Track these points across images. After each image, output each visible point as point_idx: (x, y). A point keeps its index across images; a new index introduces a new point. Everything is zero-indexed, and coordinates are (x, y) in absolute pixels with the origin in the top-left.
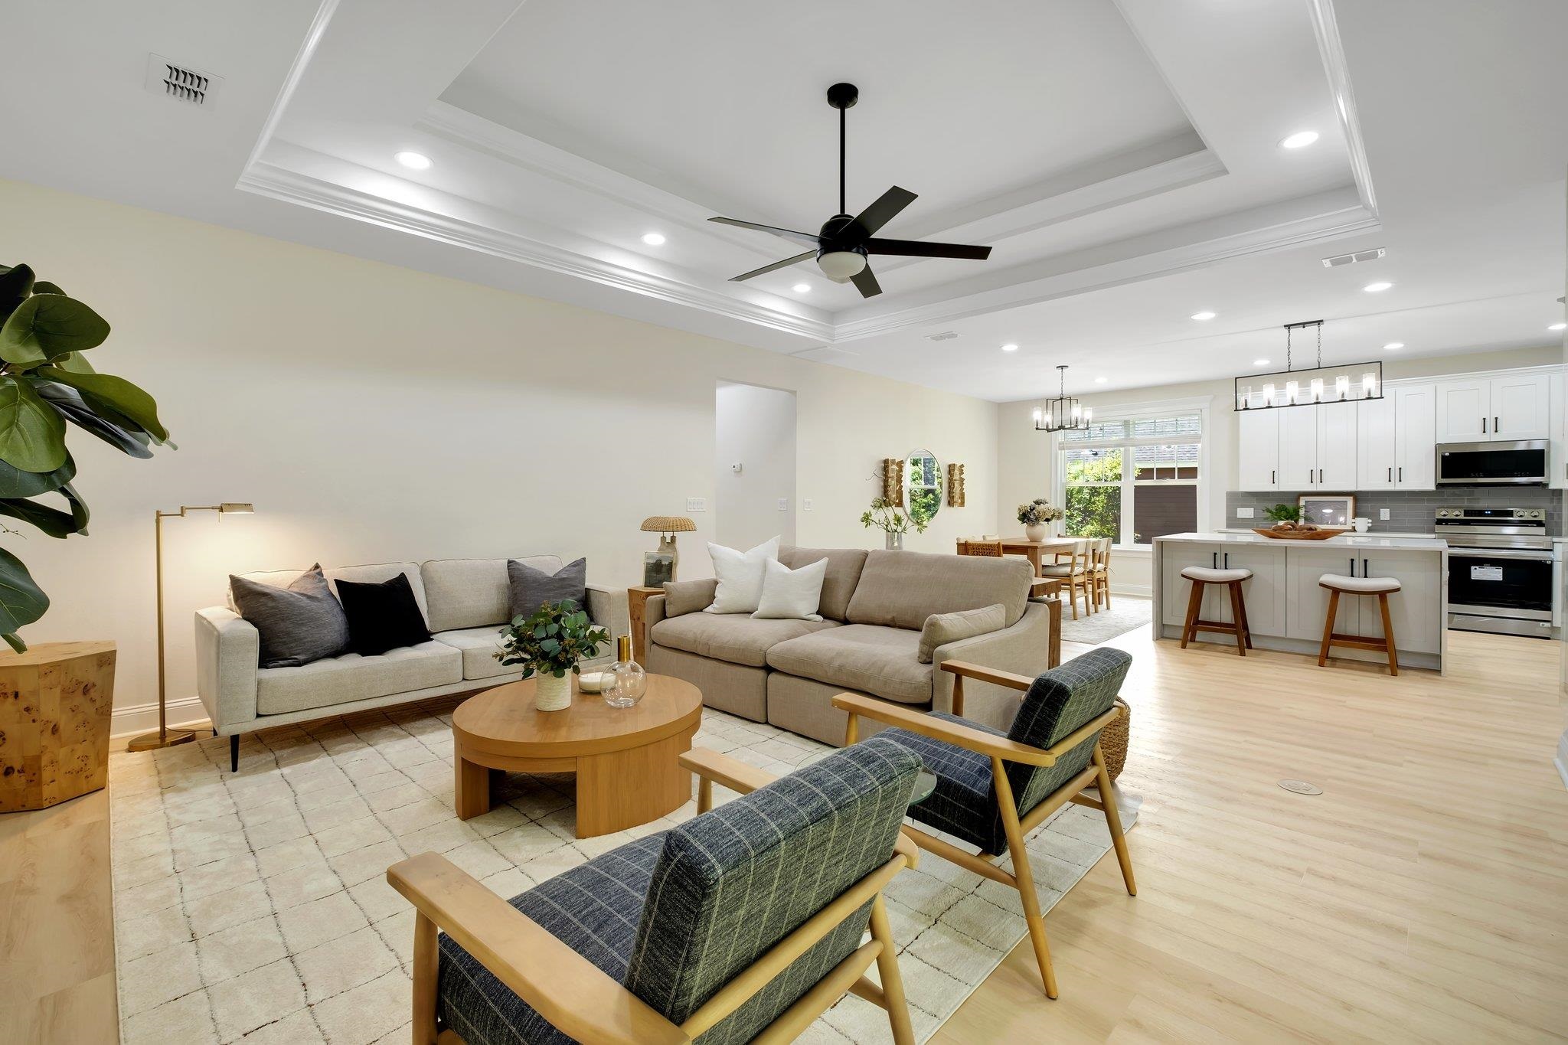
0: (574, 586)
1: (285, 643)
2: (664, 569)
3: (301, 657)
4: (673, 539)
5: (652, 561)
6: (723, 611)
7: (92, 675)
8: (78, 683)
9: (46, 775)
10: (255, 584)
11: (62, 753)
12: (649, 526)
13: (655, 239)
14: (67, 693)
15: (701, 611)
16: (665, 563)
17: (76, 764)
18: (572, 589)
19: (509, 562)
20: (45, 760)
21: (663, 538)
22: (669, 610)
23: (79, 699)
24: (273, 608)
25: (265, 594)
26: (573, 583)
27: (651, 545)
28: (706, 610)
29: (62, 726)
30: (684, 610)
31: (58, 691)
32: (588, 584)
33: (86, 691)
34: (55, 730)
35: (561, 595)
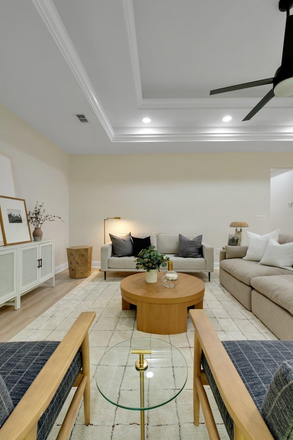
0: (197, 244)
1: (117, 251)
2: (235, 241)
3: (120, 255)
4: (241, 230)
5: (231, 238)
6: (249, 259)
7: (84, 253)
8: (82, 254)
9: (77, 272)
10: (114, 236)
11: (79, 268)
12: (232, 225)
13: (227, 119)
14: (80, 256)
15: (242, 258)
16: (236, 239)
17: (82, 271)
18: (195, 245)
19: (180, 235)
20: (76, 269)
21: (236, 230)
22: (227, 256)
23: (82, 257)
24: (116, 242)
25: (115, 239)
26: (196, 243)
27: (232, 232)
28: (243, 258)
29: (79, 262)
30: (233, 257)
31: (78, 255)
32: (202, 244)
33: (83, 256)
34: (78, 263)
35: (191, 246)
